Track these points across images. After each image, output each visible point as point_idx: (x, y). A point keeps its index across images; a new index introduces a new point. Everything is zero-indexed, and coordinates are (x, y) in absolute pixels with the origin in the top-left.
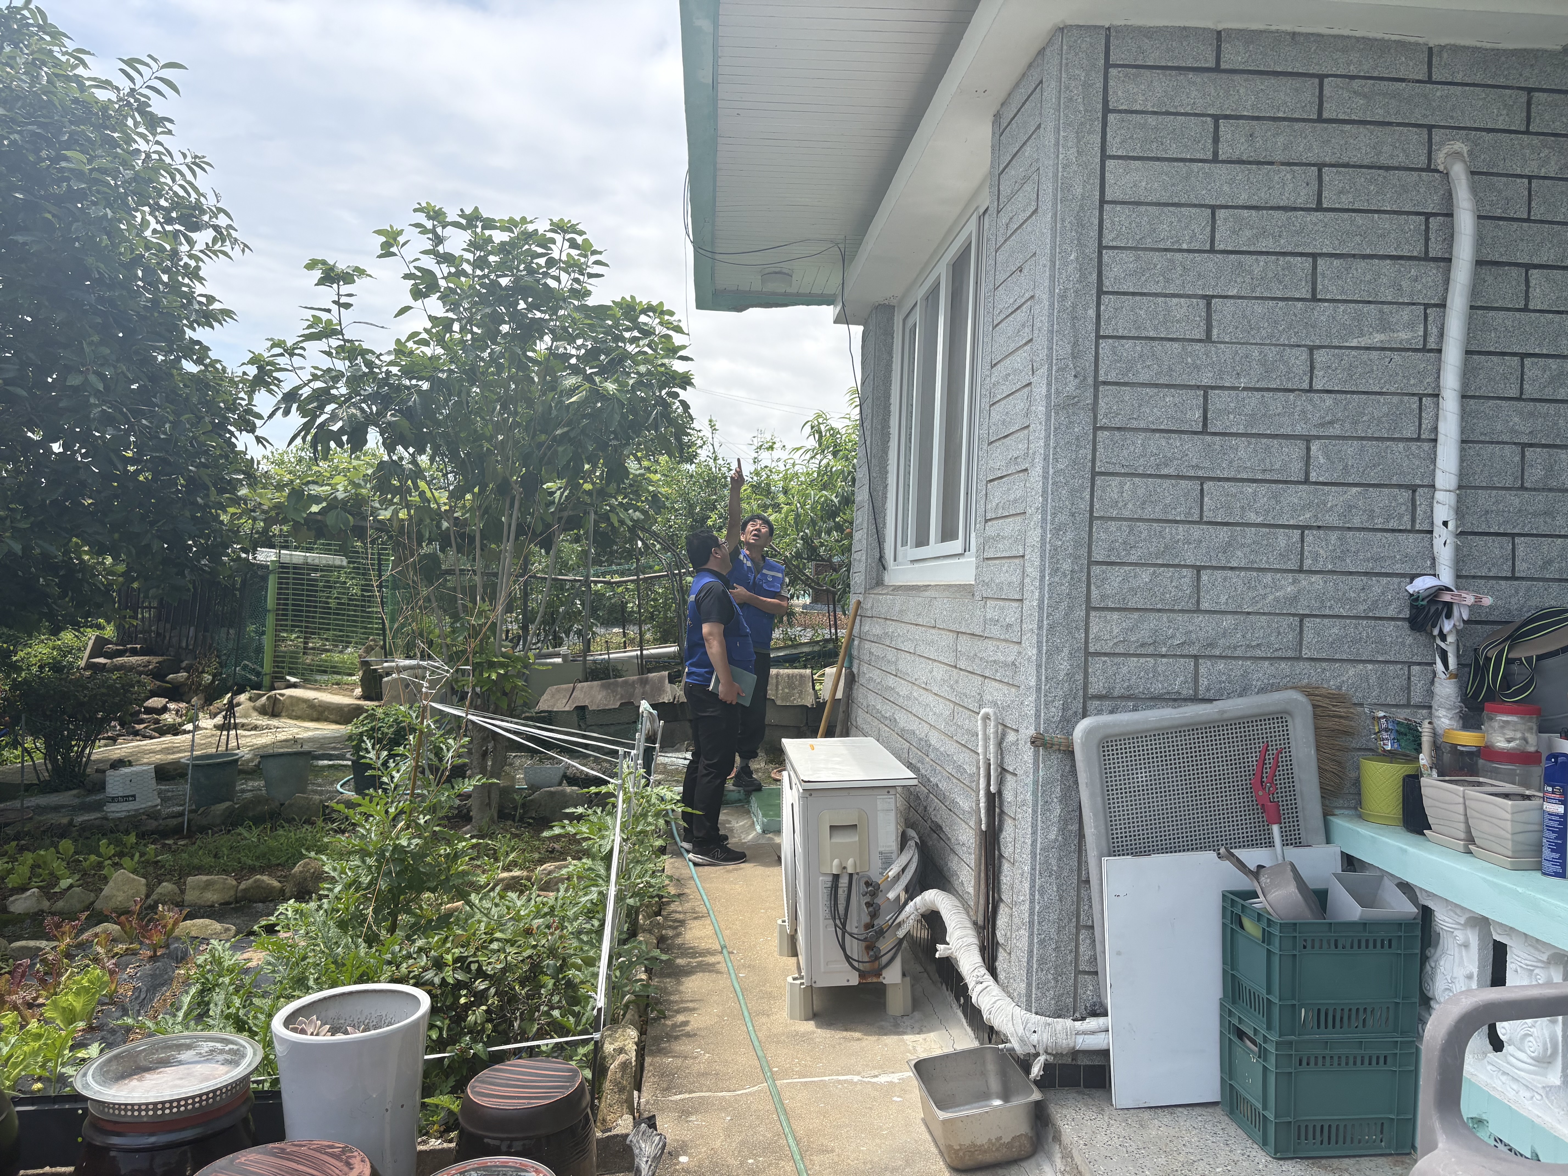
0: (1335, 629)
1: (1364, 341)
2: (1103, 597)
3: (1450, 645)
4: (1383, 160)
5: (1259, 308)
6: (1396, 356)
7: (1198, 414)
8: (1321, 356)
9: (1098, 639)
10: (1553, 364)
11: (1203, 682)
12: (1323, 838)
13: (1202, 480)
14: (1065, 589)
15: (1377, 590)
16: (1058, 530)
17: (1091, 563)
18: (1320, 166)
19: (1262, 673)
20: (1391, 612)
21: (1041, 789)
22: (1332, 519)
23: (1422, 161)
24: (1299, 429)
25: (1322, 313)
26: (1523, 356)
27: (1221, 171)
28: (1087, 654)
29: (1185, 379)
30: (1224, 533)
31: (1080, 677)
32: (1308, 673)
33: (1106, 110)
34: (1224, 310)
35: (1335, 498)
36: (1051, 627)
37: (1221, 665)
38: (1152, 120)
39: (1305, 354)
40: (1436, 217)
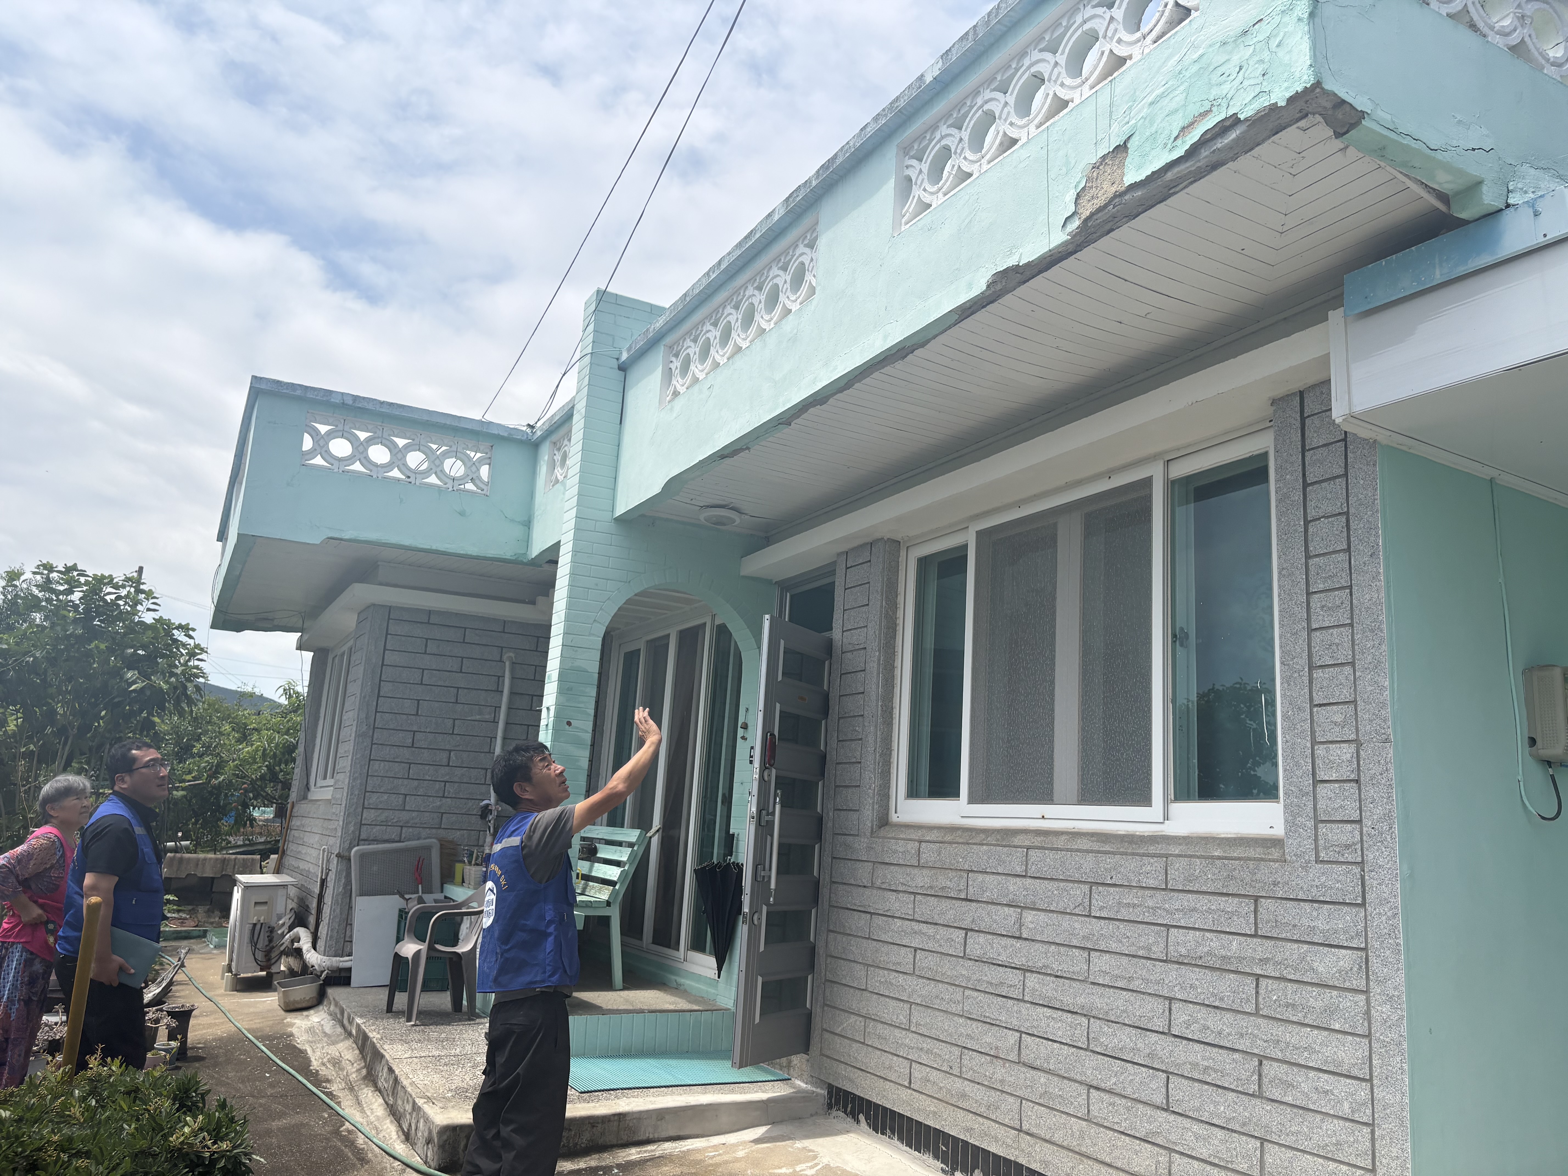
0: (454, 818)
1: (473, 718)
2: (369, 804)
3: (491, 825)
4: (484, 658)
5: (436, 705)
6: (484, 723)
7: (411, 740)
8: (457, 722)
9: (366, 819)
11: (403, 836)
12: (439, 890)
13: (410, 764)
14: (355, 800)
15: (470, 804)
16: (355, 779)
17: (366, 792)
18: (462, 658)
19: (426, 832)
20: (474, 812)
21: (338, 873)
22: (456, 779)
23: (498, 658)
24: (448, 747)
25: (459, 707)
26: (529, 726)
27: (427, 657)
28: (361, 824)
29: (407, 728)
30: (416, 783)
31: (357, 833)
32: (442, 833)
33: (387, 634)
34: (424, 705)
35: (459, 772)
36: (349, 814)
37: (411, 830)
38: (403, 638)
39: (451, 722)
40: (500, 678)
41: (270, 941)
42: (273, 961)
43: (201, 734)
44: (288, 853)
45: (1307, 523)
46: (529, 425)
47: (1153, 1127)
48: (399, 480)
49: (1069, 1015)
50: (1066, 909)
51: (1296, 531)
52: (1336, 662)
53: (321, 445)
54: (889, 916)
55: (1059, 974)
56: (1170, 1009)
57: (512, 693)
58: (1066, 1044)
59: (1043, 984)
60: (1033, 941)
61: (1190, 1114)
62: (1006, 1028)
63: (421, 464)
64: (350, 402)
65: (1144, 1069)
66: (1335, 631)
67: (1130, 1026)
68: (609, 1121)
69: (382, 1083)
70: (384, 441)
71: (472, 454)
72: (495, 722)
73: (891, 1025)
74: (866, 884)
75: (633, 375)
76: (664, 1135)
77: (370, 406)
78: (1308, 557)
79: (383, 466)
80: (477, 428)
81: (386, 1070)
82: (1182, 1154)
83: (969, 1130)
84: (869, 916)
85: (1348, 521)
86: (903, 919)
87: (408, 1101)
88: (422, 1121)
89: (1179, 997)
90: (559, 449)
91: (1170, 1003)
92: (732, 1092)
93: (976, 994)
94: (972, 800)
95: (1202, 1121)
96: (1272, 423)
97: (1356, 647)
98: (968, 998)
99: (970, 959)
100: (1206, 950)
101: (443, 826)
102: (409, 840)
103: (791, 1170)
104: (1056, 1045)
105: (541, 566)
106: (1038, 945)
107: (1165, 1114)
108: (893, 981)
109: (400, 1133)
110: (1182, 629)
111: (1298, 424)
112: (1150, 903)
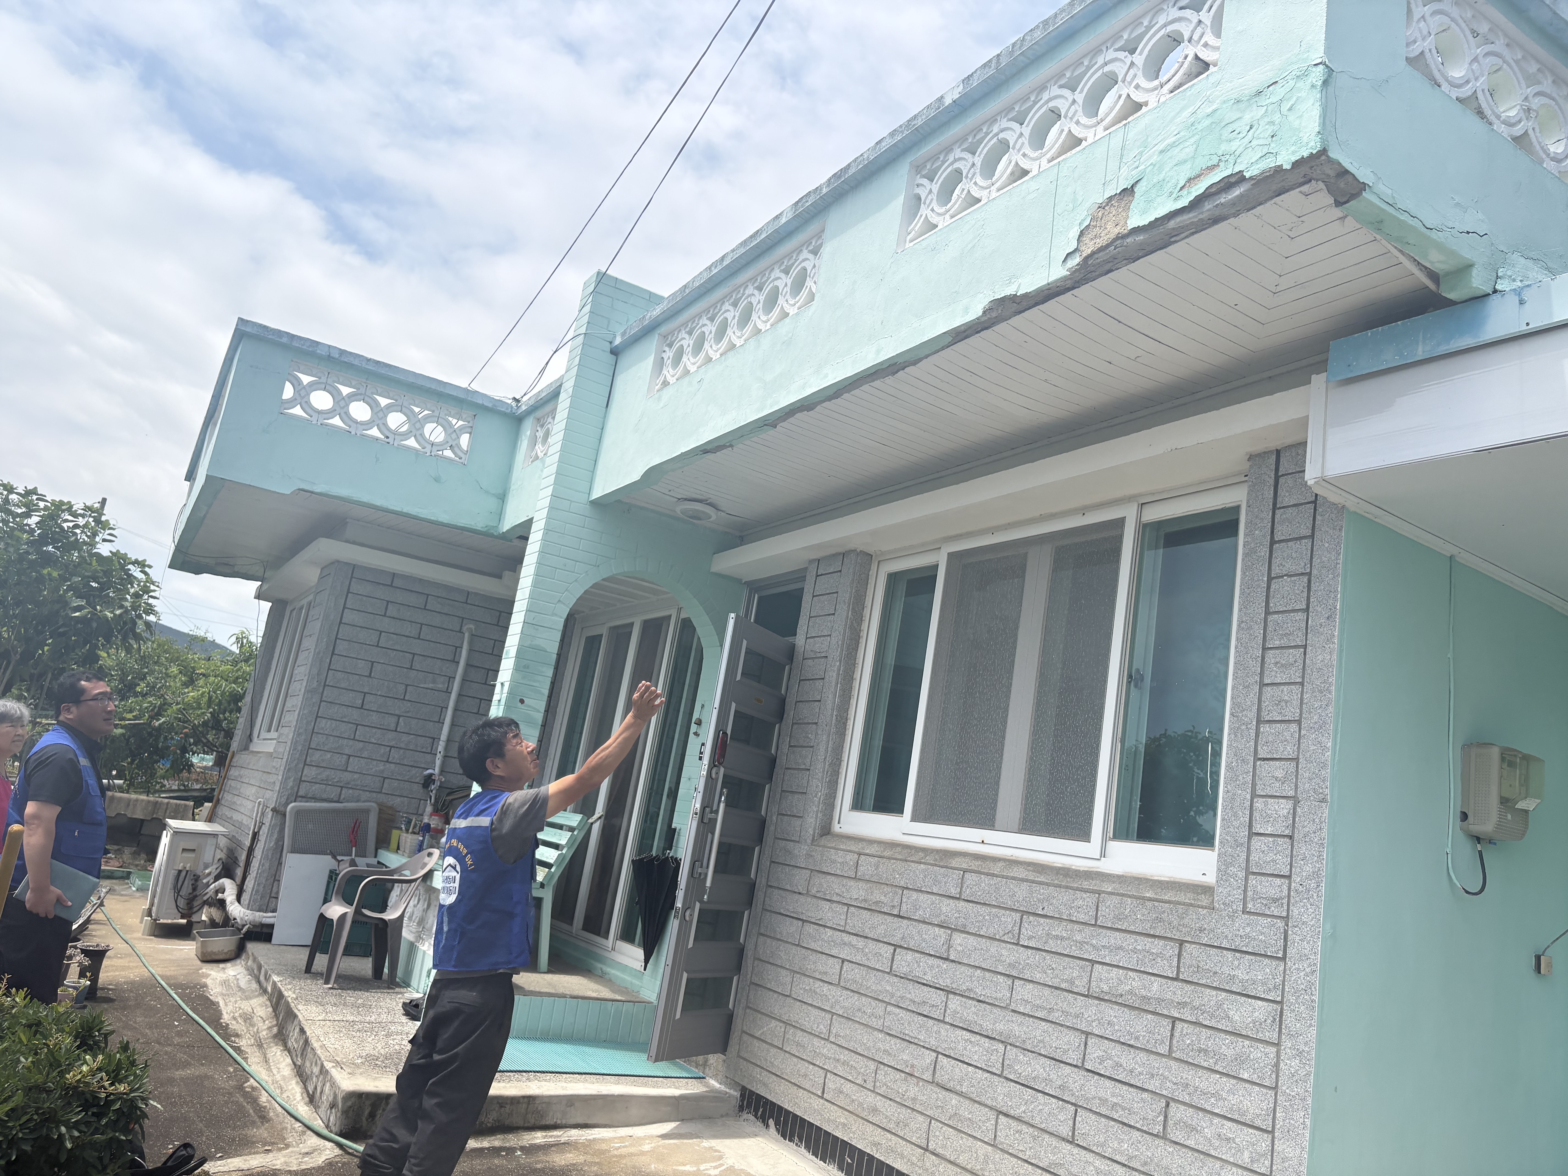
0: (396, 783)
1: (426, 686)
2: (311, 761)
3: (433, 795)
4: (444, 626)
5: (390, 668)
6: (436, 693)
7: (360, 702)
8: (409, 688)
9: (306, 776)
11: (342, 797)
12: (373, 855)
13: (357, 725)
14: (297, 756)
15: (414, 772)
16: (299, 735)
17: (309, 748)
18: (422, 624)
19: (366, 795)
20: (417, 780)
21: (271, 828)
22: (402, 745)
23: (458, 629)
24: (397, 712)
25: (413, 674)
26: (481, 699)
27: (386, 620)
28: (301, 780)
29: (358, 689)
30: (361, 744)
31: (296, 789)
32: (382, 798)
33: (348, 592)
34: (378, 668)
35: (405, 738)
36: (289, 769)
37: (351, 791)
38: (364, 598)
39: (404, 687)
40: (458, 648)
41: (194, 889)
42: (195, 909)
43: (147, 673)
44: (223, 802)
45: (1270, 579)
46: (514, 399)
47: (1057, 1158)
48: (377, 439)
49: (987, 1040)
50: (995, 935)
51: (1259, 586)
52: (1284, 719)
53: (302, 396)
54: (821, 925)
55: (981, 999)
56: (1086, 1044)
57: (468, 665)
58: (981, 1069)
59: (965, 1007)
60: (960, 963)
61: (1094, 1149)
62: (924, 1047)
63: (402, 425)
64: (337, 356)
65: (1054, 1100)
66: (1285, 688)
67: (1045, 1056)
68: (518, 1102)
69: (292, 1043)
70: (366, 398)
71: (454, 421)
72: (448, 692)
73: (811, 1033)
74: (801, 891)
75: (624, 361)
76: (572, 1121)
77: (356, 362)
78: (1268, 613)
79: (362, 423)
80: (461, 395)
81: (297, 1030)
83: (876, 1144)
84: (800, 923)
85: (1309, 581)
86: (834, 929)
87: (316, 1064)
88: (328, 1085)
89: (1096, 1032)
90: (542, 426)
91: (1087, 1038)
92: (646, 1085)
93: (898, 1010)
94: (915, 818)
95: (1105, 1157)
96: (1246, 478)
97: (1304, 706)
98: (889, 1013)
99: (896, 976)
100: (1127, 988)
101: (383, 791)
102: (348, 801)
103: (695, 1169)
104: (970, 1069)
105: (511, 541)
106: (963, 968)
107: (1069, 1147)
108: (818, 990)
109: (305, 1095)
110: (1138, 670)
111: (1272, 482)
112: (1078, 937)
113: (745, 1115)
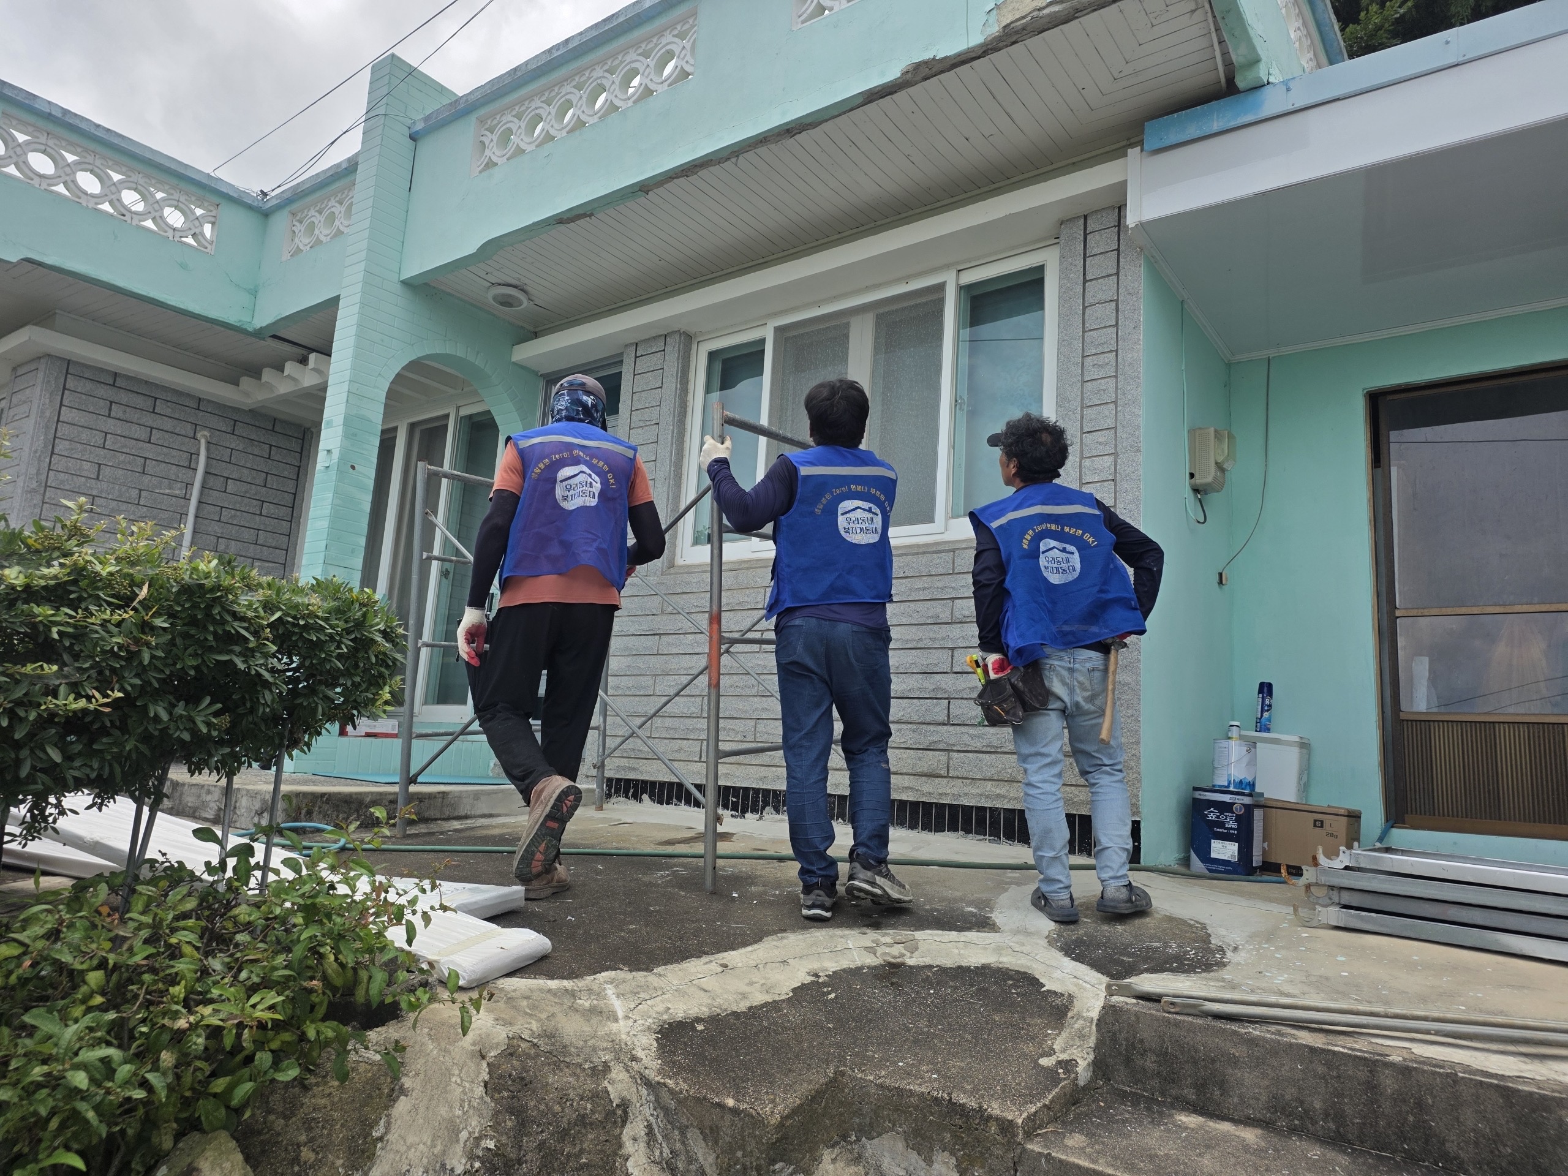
1: (162, 491)
4: (177, 431)
5: (121, 472)
6: (174, 499)
8: (143, 494)
10: (233, 512)
18: (152, 428)
23: (193, 435)
25: (146, 479)
26: (222, 507)
27: (110, 420)
29: (86, 492)
33: (64, 389)
34: (106, 471)
38: (84, 397)
39: (137, 492)
40: (193, 455)
45: (1085, 308)
46: (262, 191)
47: (935, 738)
48: (112, 215)
51: (1073, 313)
52: (1102, 402)
53: (17, 154)
54: (681, 634)
56: (952, 657)
57: (207, 473)
61: (969, 722)
63: (135, 203)
64: (60, 115)
65: (931, 701)
66: (1103, 381)
67: (916, 674)
70: (95, 170)
71: (195, 208)
72: (187, 499)
73: (682, 717)
74: (651, 613)
75: (427, 147)
76: (479, 812)
77: (83, 126)
78: (1084, 332)
79: (93, 196)
80: (204, 181)
82: (959, 751)
84: (657, 637)
85: (1117, 306)
89: (961, 646)
90: (301, 222)
91: (951, 653)
95: (977, 725)
96: (1057, 240)
97: (1119, 391)
98: (763, 681)
105: (264, 339)
107: (945, 727)
110: (961, 398)
111: (1082, 238)
112: (939, 584)
113: (614, 799)
